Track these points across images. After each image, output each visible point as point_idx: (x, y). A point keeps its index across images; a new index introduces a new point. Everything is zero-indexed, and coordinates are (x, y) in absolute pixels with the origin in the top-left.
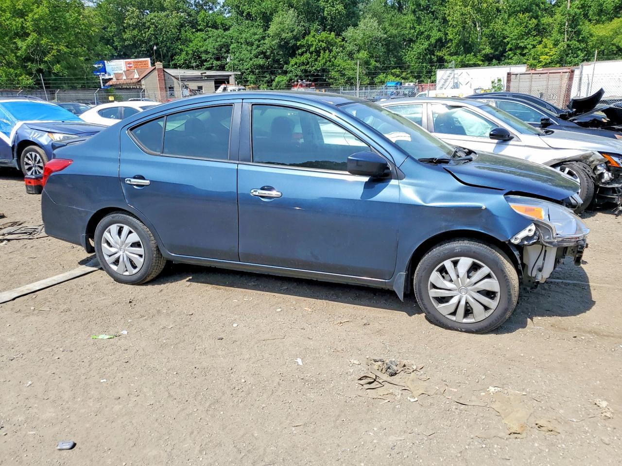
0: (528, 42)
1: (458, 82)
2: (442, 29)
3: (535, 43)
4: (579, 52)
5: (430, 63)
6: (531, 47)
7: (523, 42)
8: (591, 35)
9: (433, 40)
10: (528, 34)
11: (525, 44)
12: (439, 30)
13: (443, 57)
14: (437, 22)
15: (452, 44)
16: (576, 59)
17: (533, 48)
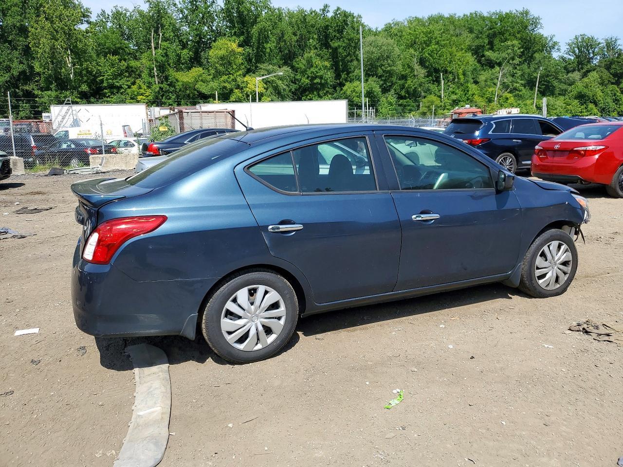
0: (123, 82)
1: (78, 120)
2: (25, 62)
3: (129, 83)
4: (171, 95)
5: (15, 97)
6: (127, 87)
7: (118, 82)
8: (177, 80)
9: (16, 73)
10: (121, 75)
11: (121, 83)
12: (21, 62)
13: (31, 92)
14: (16, 53)
15: (40, 78)
16: (170, 101)
17: (128, 88)
